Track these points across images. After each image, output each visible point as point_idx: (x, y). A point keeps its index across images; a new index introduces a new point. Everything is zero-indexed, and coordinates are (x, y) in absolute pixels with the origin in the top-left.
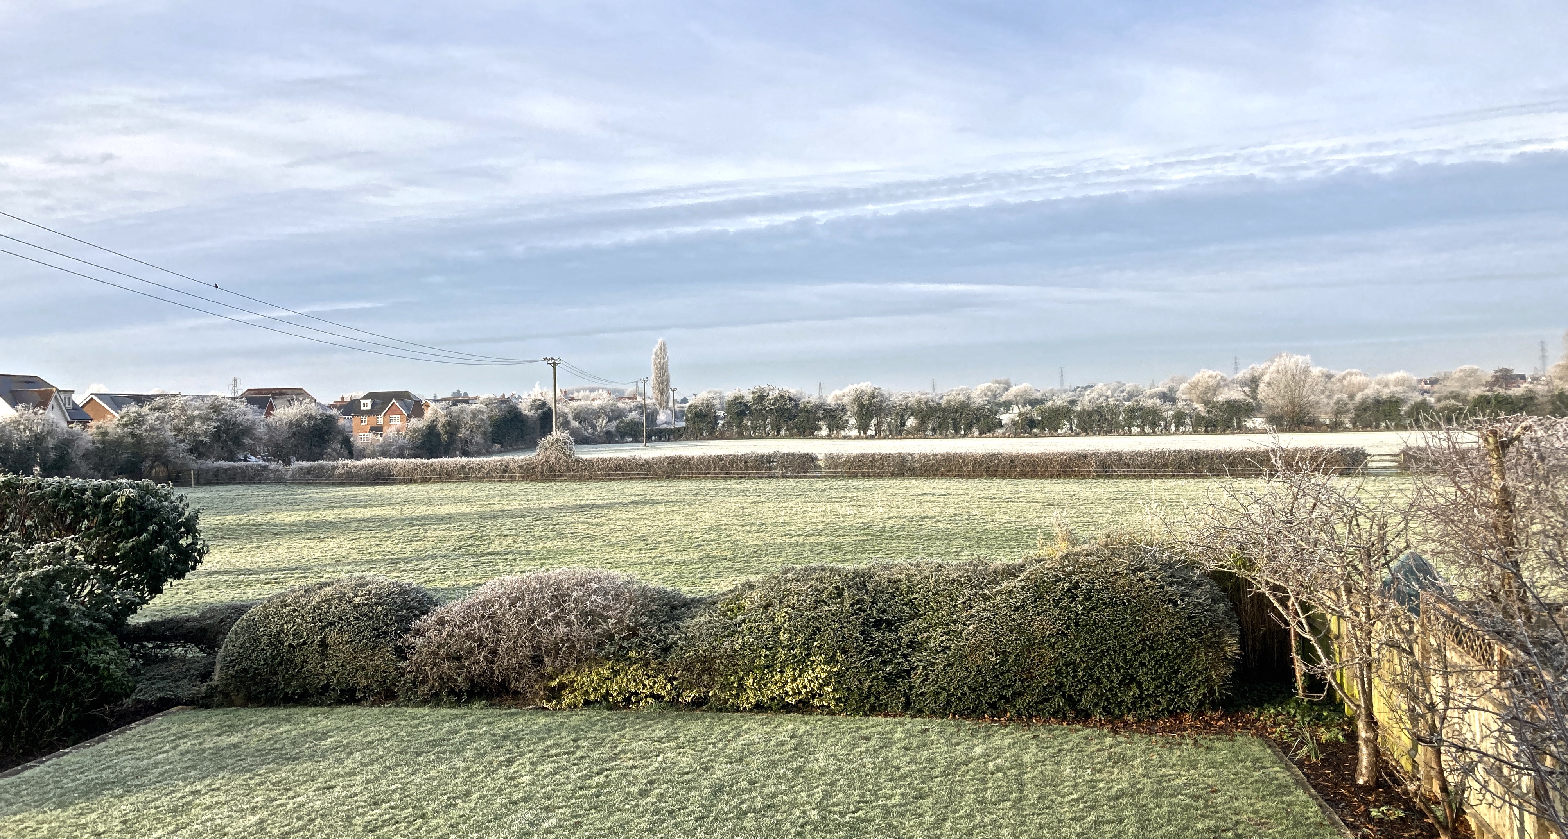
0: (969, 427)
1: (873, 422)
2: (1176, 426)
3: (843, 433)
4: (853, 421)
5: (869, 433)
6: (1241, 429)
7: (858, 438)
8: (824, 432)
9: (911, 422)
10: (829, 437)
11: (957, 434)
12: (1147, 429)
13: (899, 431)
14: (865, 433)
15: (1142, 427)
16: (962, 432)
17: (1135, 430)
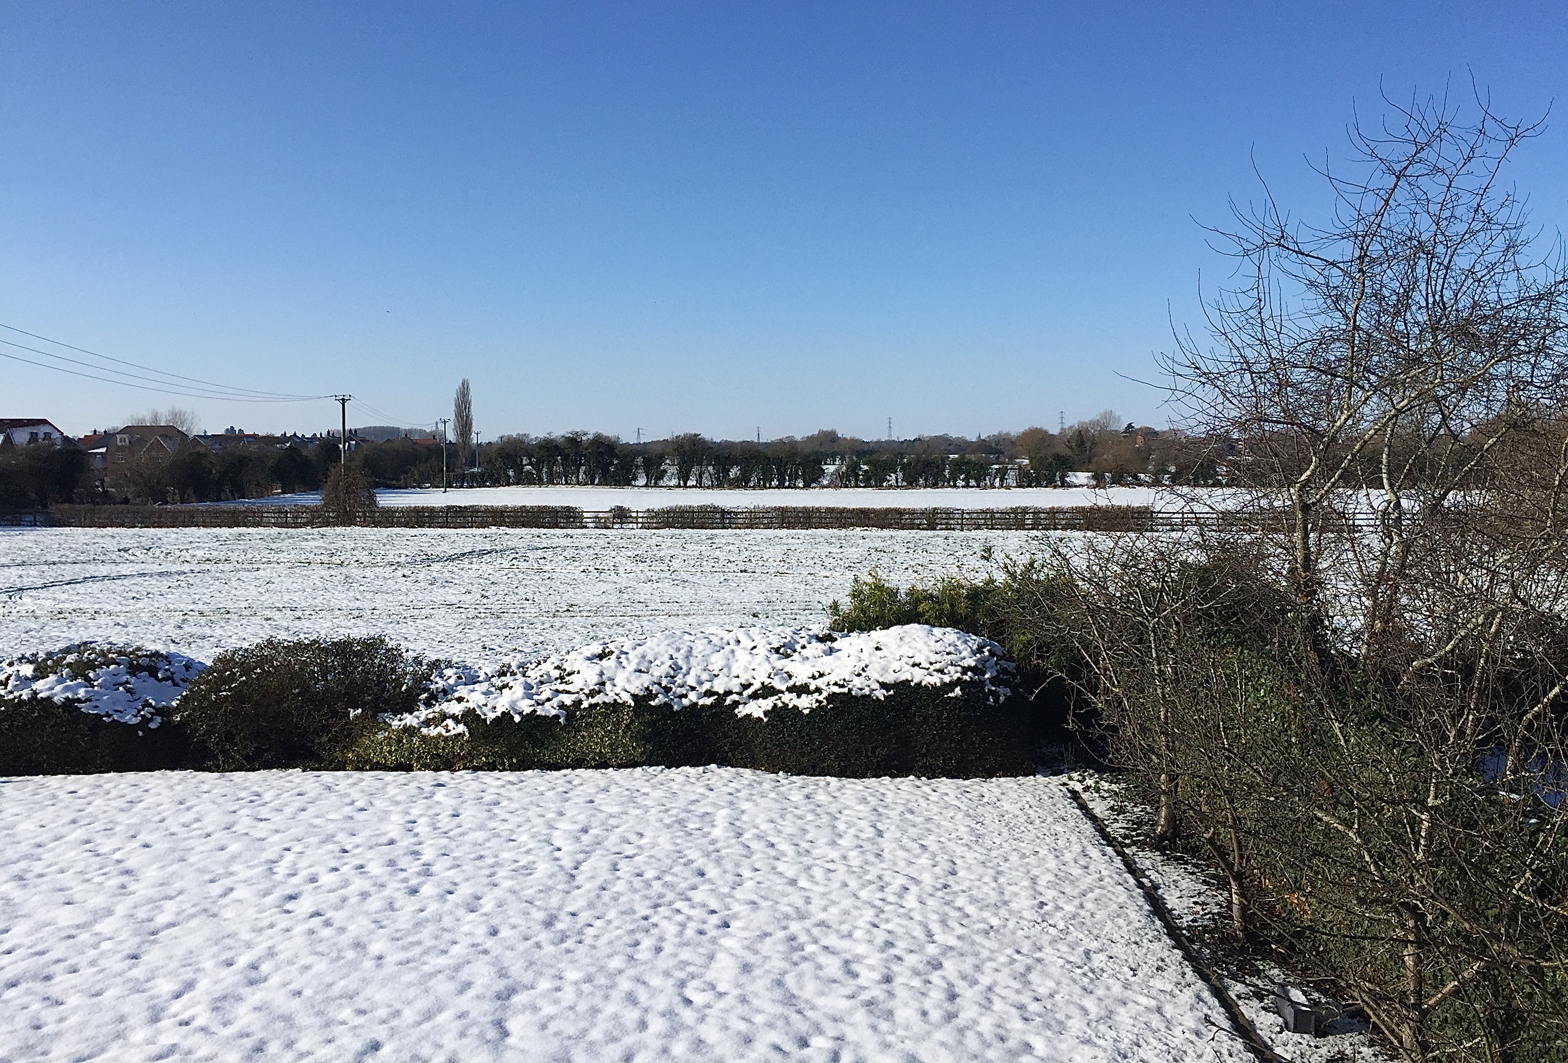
0: (794, 477)
1: (695, 470)
2: (1001, 480)
3: (661, 483)
4: (673, 470)
5: (689, 483)
6: (1065, 485)
7: (679, 486)
8: (642, 481)
9: (734, 472)
10: (646, 486)
11: (781, 486)
12: (972, 482)
13: (721, 482)
14: (685, 483)
15: (966, 480)
16: (787, 484)
17: (960, 483)
